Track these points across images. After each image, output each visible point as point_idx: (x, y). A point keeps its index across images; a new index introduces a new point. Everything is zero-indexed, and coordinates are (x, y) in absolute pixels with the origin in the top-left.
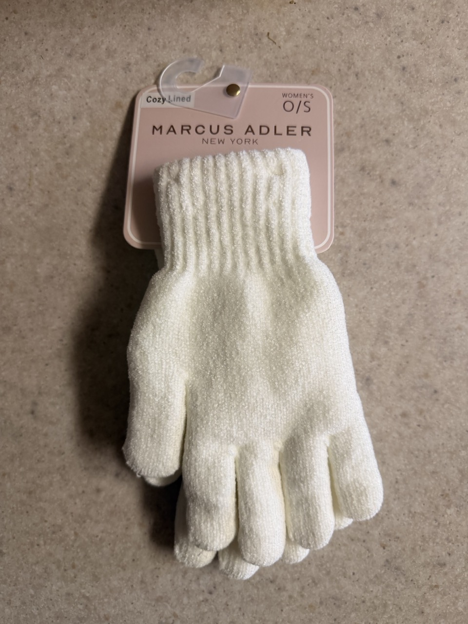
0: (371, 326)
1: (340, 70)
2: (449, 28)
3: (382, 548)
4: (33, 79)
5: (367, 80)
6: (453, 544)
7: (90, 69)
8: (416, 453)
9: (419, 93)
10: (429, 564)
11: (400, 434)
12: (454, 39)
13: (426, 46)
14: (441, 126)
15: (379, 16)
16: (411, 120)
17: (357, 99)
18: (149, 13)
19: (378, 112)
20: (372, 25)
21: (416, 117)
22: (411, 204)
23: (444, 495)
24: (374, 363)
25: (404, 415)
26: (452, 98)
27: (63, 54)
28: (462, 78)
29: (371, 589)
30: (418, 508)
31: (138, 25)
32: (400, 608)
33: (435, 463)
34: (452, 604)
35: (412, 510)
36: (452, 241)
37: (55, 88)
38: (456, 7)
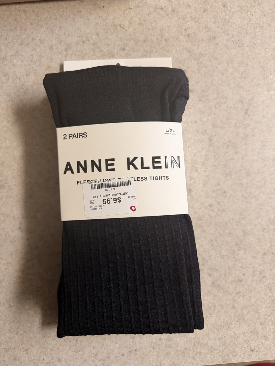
0: (188, 163)
1: (157, 39)
2: (208, 14)
3: (209, 277)
4: (4, 58)
5: (171, 42)
6: (244, 269)
7: (32, 50)
8: (219, 224)
9: (197, 46)
10: (234, 281)
11: (210, 216)
12: (211, 18)
13: (197, 23)
14: (210, 61)
15: (173, 11)
16: (195, 59)
17: (168, 52)
18: (60, 20)
19: (179, 57)
20: (170, 16)
21: (197, 58)
22: (200, 100)
23: (237, 245)
24: (192, 181)
25: (210, 205)
26: (214, 47)
27: (18, 44)
28: (217, 37)
29: (206, 298)
30: (224, 253)
31: (55, 26)
32: (222, 306)
33: (229, 228)
34: (248, 301)
35: (222, 254)
36: (223, 117)
37: (15, 61)
38: (210, 3)
